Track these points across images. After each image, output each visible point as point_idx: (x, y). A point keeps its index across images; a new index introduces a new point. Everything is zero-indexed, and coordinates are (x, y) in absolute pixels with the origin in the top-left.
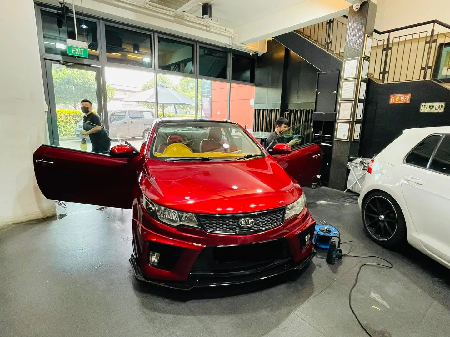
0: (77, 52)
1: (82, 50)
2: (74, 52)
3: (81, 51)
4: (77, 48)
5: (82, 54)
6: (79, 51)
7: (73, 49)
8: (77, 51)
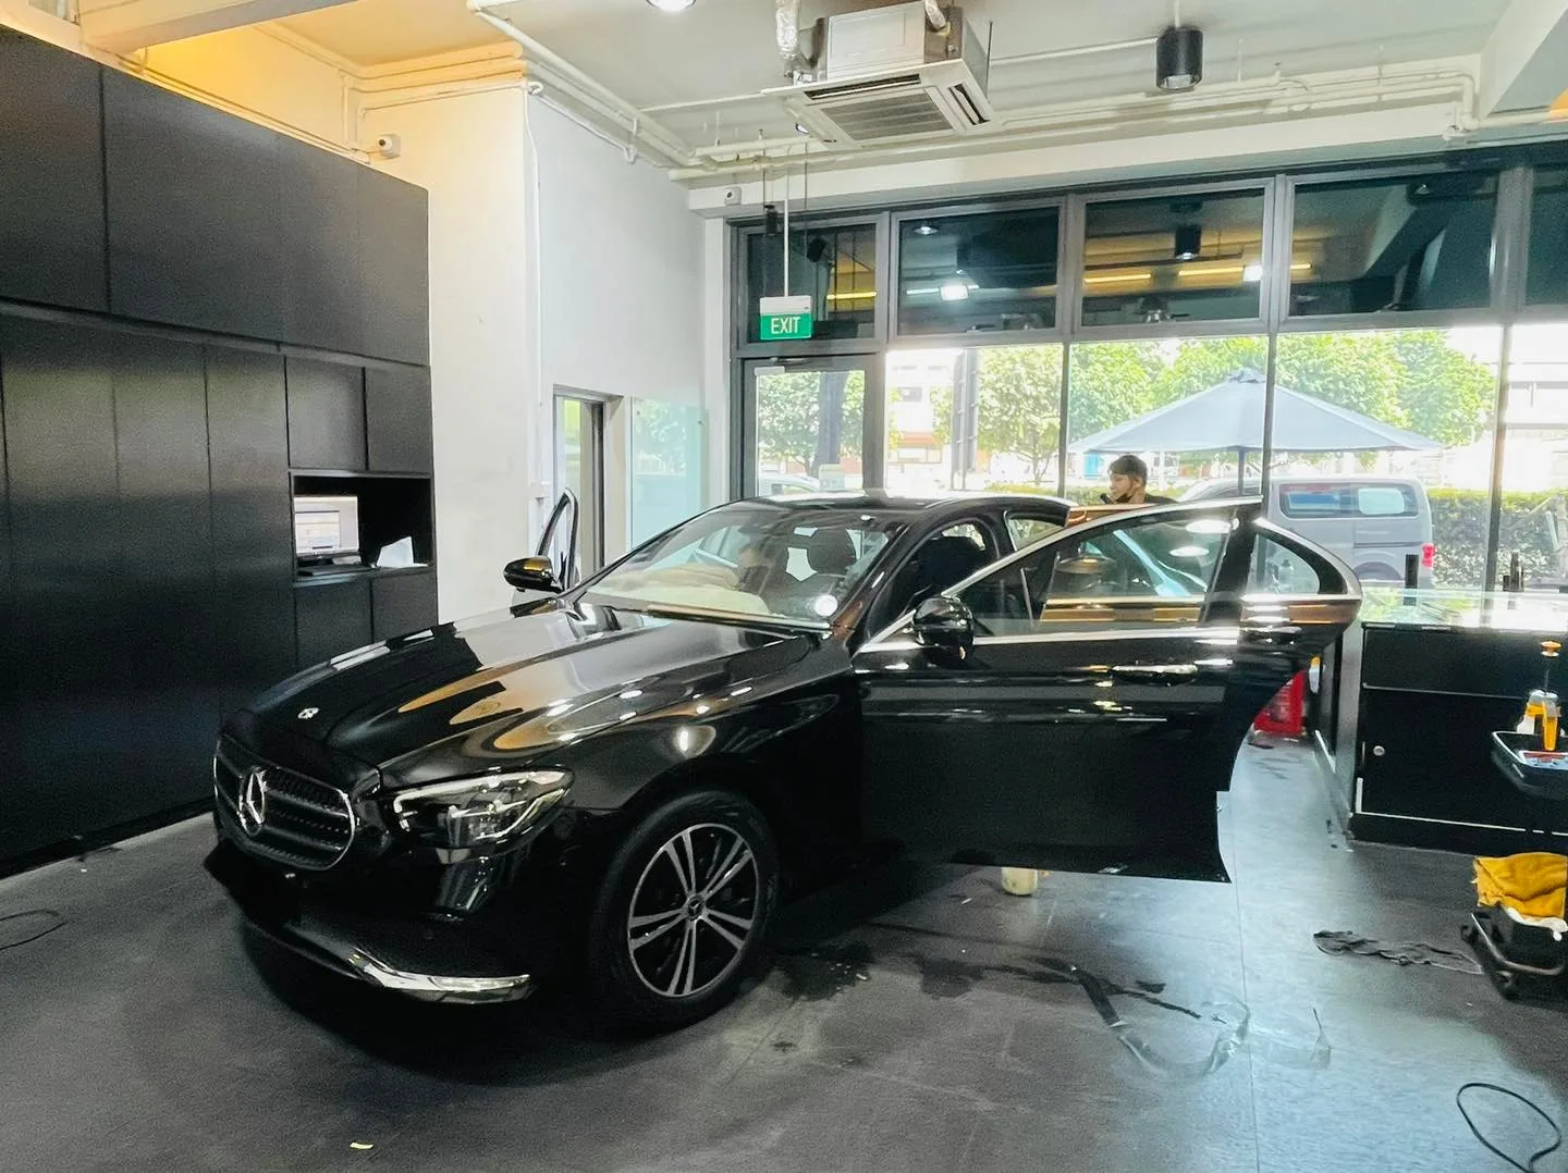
0: (784, 327)
1: (797, 319)
2: (776, 329)
3: (793, 321)
4: (784, 317)
5: (796, 331)
6: (787, 325)
7: (776, 323)
8: (784, 324)
